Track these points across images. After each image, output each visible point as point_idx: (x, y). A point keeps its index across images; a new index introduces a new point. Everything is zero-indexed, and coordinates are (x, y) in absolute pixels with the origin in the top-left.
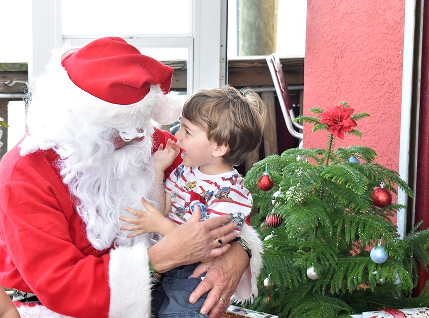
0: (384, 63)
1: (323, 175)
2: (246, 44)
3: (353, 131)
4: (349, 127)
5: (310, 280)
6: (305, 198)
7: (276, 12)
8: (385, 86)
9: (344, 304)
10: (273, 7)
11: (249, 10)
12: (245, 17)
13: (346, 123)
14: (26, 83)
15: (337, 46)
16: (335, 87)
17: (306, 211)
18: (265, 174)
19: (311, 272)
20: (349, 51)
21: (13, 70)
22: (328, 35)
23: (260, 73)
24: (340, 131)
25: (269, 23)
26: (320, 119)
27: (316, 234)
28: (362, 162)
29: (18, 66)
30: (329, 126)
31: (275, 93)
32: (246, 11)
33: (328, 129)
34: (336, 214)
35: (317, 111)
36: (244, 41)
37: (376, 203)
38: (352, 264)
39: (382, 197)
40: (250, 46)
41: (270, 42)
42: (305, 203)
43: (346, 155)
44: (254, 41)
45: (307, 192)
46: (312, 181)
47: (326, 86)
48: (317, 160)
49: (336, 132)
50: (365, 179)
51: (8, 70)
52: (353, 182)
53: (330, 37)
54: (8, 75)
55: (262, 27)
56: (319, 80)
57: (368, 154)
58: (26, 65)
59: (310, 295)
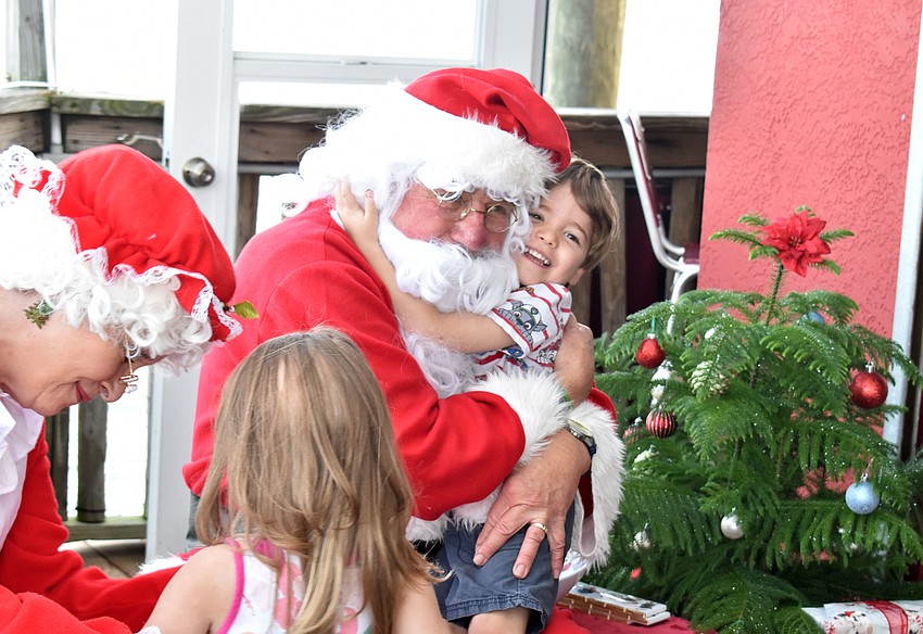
0: (869, 136)
1: (766, 343)
2: (561, 85)
3: (823, 263)
4: (817, 255)
5: (726, 540)
6: (728, 385)
7: (620, 24)
8: (870, 180)
9: (790, 587)
10: (615, 16)
11: (568, 18)
12: (561, 31)
13: (811, 246)
14: (159, 141)
15: (776, 99)
16: (768, 177)
17: (733, 409)
18: (652, 336)
19: (730, 524)
20: (800, 109)
21: (135, 115)
22: (760, 77)
23: (600, 142)
24: (799, 262)
25: (606, 46)
26: (762, 237)
27: (739, 453)
28: (831, 321)
29: (144, 108)
30: (780, 251)
31: (632, 181)
32: (563, 21)
33: (777, 256)
34: (780, 417)
35: (756, 222)
36: (557, 78)
37: (859, 400)
38: (808, 514)
39: (869, 389)
40: (567, 87)
41: (606, 83)
42: (726, 395)
43: (804, 306)
44: (577, 80)
45: (732, 372)
46: (744, 354)
47: (752, 173)
48: (748, 314)
49: (793, 263)
50: (844, 355)
51: (125, 114)
52: (823, 360)
53: (763, 81)
54: (124, 124)
55: (593, 52)
56: (736, 162)
57: (841, 306)
58: (160, 107)
59: (726, 567)
